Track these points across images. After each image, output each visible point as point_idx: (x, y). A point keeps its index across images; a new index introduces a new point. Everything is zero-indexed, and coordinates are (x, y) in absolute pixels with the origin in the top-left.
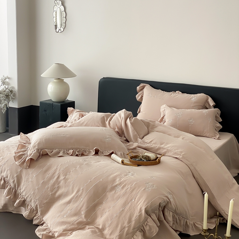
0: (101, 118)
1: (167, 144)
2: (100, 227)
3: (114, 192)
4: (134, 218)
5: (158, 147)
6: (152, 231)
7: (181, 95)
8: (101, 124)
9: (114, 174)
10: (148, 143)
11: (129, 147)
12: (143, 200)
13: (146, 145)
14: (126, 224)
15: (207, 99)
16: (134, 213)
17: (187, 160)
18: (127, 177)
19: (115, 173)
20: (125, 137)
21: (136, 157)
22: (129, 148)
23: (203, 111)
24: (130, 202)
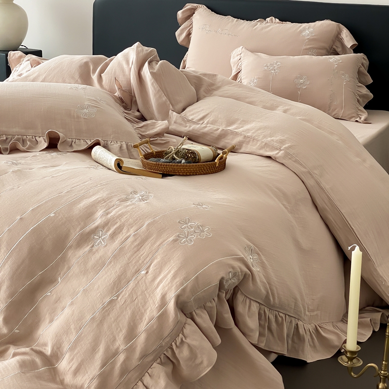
0: (81, 67)
1: (245, 122)
2: (48, 351)
3: (87, 249)
4: (145, 323)
5: (220, 130)
6: (198, 361)
7: (278, 25)
8: (79, 80)
9: (91, 196)
10: (194, 123)
11: (143, 132)
12: (170, 272)
13: (190, 127)
14: (120, 344)
15: (339, 33)
16: (145, 310)
17: (296, 161)
18: (128, 206)
19: (93, 195)
20: (138, 111)
21: (159, 155)
22: (143, 134)
23: (331, 58)
24: (132, 277)
